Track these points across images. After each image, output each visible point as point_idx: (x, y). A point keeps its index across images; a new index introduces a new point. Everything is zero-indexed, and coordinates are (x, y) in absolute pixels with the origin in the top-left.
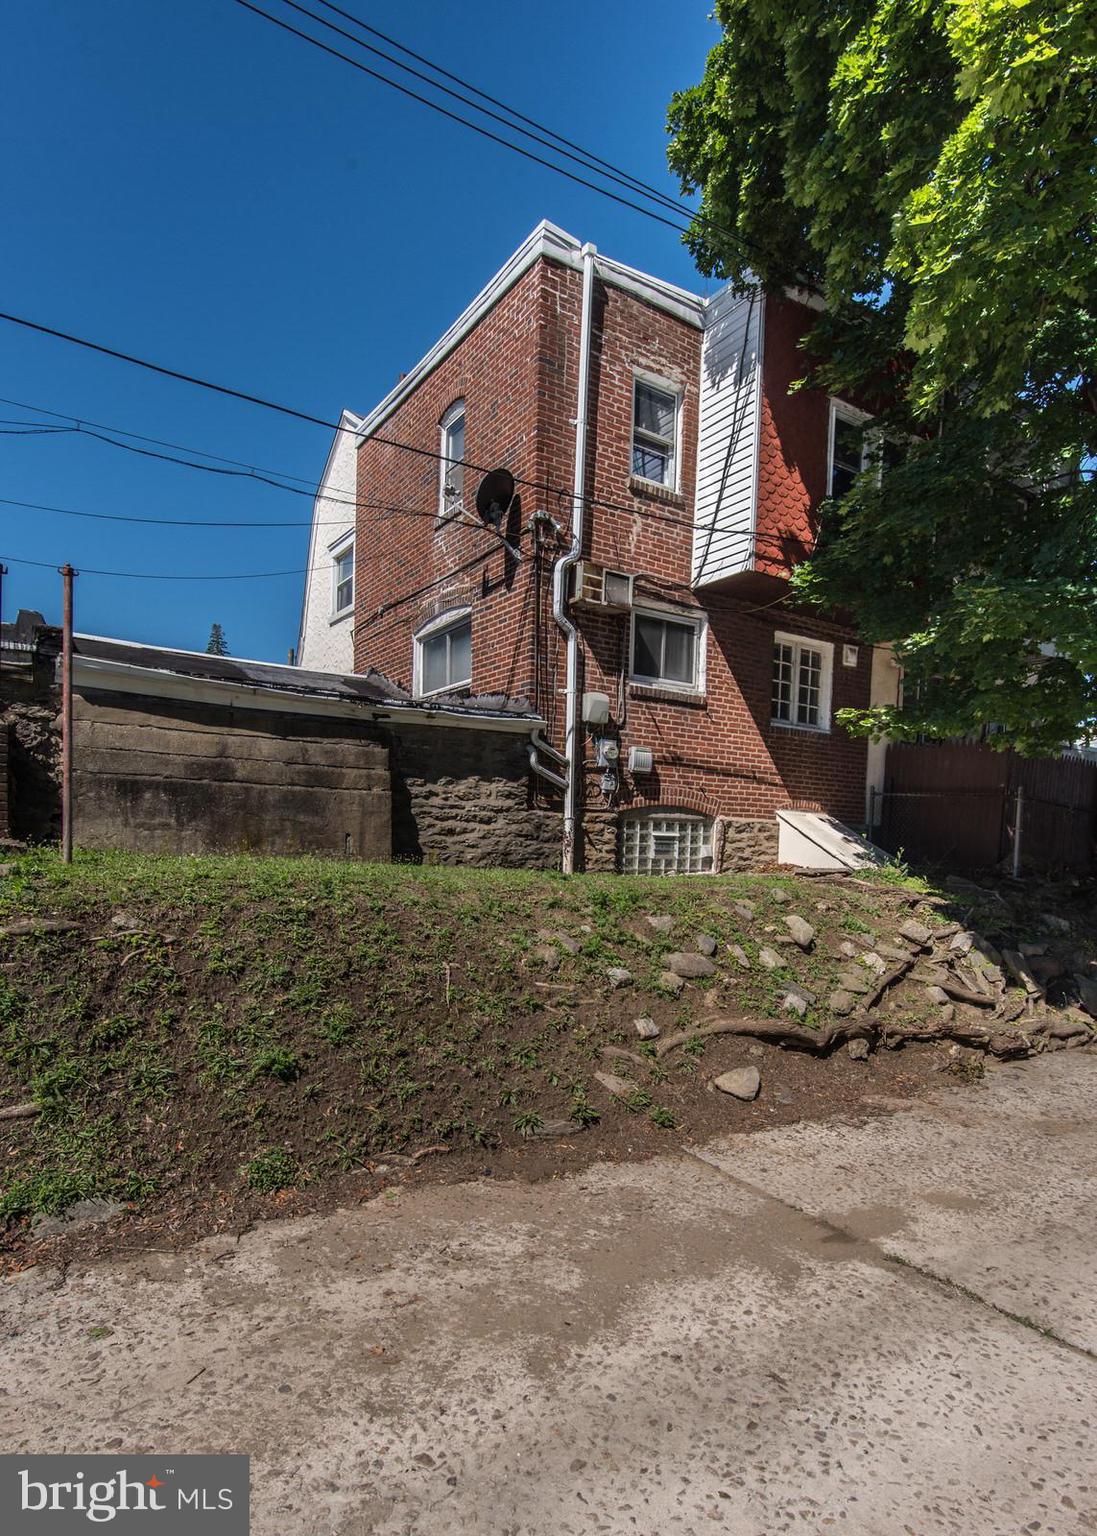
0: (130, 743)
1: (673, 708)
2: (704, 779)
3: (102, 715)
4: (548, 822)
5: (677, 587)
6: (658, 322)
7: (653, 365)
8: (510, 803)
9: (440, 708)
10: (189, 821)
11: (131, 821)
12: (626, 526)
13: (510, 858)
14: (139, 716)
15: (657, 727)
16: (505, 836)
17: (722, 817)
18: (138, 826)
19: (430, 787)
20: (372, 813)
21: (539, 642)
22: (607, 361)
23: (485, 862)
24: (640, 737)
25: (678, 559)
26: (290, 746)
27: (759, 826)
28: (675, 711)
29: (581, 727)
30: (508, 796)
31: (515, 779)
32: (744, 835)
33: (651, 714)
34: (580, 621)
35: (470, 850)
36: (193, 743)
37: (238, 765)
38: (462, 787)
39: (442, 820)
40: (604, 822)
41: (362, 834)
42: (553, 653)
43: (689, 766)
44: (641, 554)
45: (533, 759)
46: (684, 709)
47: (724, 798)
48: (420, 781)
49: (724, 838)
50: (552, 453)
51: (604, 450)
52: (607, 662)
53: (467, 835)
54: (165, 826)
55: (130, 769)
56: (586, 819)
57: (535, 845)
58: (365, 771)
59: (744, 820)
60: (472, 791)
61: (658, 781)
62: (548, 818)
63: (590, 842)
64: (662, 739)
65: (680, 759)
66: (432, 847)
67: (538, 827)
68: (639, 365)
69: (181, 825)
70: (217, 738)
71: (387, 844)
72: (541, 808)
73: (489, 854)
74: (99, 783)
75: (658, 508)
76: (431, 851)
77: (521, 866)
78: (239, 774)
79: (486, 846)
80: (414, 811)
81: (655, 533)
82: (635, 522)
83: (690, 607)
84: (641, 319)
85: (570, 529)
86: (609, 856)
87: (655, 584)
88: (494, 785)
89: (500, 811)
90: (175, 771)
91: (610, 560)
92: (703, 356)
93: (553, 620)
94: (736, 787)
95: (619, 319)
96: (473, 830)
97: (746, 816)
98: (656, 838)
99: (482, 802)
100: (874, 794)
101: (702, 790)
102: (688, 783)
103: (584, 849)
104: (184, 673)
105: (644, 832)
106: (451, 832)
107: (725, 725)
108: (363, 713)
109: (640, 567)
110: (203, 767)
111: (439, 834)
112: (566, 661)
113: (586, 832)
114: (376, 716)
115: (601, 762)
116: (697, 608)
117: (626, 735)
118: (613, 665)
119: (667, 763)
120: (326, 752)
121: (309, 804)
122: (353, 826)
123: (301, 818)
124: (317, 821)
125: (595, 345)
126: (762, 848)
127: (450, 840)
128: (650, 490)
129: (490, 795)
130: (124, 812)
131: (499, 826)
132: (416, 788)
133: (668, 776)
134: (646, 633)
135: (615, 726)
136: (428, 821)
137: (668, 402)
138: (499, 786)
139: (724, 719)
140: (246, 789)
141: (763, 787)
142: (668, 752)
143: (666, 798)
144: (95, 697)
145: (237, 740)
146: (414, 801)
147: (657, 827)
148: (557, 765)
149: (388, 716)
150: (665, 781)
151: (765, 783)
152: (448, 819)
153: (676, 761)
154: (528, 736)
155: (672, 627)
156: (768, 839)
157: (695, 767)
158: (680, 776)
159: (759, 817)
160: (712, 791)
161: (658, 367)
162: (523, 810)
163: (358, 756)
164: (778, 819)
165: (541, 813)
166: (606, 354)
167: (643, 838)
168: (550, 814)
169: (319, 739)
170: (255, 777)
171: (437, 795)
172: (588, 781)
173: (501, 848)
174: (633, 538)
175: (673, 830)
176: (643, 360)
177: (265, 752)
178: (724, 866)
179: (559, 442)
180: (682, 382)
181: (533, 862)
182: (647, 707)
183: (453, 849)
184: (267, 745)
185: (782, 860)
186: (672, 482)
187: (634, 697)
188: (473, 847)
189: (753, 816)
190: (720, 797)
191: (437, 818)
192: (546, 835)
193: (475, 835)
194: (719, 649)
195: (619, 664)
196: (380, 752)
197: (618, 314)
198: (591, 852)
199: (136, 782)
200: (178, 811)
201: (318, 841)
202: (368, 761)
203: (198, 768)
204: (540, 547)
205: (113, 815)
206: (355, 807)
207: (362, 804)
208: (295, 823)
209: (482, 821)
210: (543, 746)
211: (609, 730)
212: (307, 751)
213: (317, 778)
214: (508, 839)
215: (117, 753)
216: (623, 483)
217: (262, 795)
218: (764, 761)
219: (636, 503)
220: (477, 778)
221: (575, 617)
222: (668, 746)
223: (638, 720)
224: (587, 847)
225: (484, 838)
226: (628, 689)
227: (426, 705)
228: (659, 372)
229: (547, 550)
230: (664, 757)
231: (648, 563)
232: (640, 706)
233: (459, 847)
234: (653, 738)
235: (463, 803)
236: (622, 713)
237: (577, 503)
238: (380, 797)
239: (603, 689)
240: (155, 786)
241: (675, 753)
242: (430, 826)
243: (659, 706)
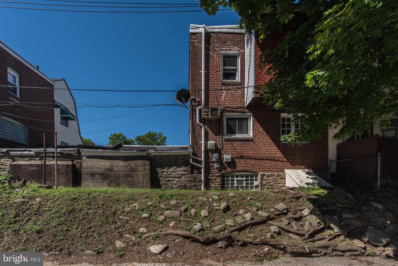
0: (94, 166)
1: (240, 142)
2: (253, 162)
3: (90, 160)
4: (198, 177)
5: (240, 108)
6: (228, 36)
7: (227, 49)
8: (186, 172)
9: (163, 151)
10: (105, 181)
11: (93, 181)
12: (220, 94)
13: (187, 187)
14: (96, 160)
15: (234, 148)
16: (185, 181)
17: (261, 173)
18: (95, 182)
19: (163, 170)
20: (145, 177)
21: (194, 130)
22: (212, 53)
23: (179, 188)
24: (228, 151)
25: (240, 99)
26: (127, 163)
27: (276, 175)
28: (241, 143)
29: (207, 151)
30: (185, 171)
31: (187, 166)
32: (270, 178)
33: (232, 145)
34: (206, 123)
35: (175, 185)
36: (106, 164)
37: (115, 168)
38: (172, 170)
39: (167, 178)
40: (216, 176)
41: (143, 182)
42: (198, 132)
43: (247, 158)
44: (226, 101)
45: (191, 160)
46: (244, 142)
47: (262, 167)
48: (160, 169)
49: (262, 179)
50: (196, 81)
51: (212, 76)
52: (215, 132)
53: (174, 182)
54: (100, 182)
55: (93, 171)
56: (210, 176)
57: (194, 183)
58: (144, 167)
59: (270, 173)
60: (175, 170)
61: (235, 164)
62: (198, 176)
63: (212, 182)
64: (237, 151)
65: (243, 156)
66: (164, 185)
67: (195, 179)
68: (223, 50)
69: (103, 182)
70: (111, 163)
71: (149, 184)
72: (196, 174)
73: (180, 186)
74: (87, 174)
75: (231, 87)
76: (164, 186)
77: (190, 189)
78: (115, 170)
79: (180, 184)
80: (159, 176)
81: (231, 94)
82: (223, 93)
83: (246, 112)
84: (223, 38)
85: (201, 99)
86: (218, 186)
87: (232, 108)
88: (181, 168)
89: (183, 175)
90: (102, 171)
91: (215, 105)
92: (246, 40)
93: (197, 124)
94: (267, 163)
95: (215, 41)
96: (175, 180)
97: (271, 172)
98: (237, 180)
99: (178, 173)
100: (331, 161)
101: (253, 165)
102: (247, 164)
103: (210, 184)
106: (169, 181)
107: (261, 145)
108: (144, 154)
109: (226, 104)
110: (108, 169)
111: (166, 181)
112: (202, 134)
113: (210, 179)
114: (147, 154)
115: (214, 160)
116: (248, 112)
117: (223, 152)
118: (218, 132)
119: (238, 158)
120: (135, 164)
121: (129, 176)
122: (141, 180)
123: (128, 179)
124: (132, 179)
125: (207, 49)
126: (279, 182)
127: (169, 183)
128: (228, 83)
129: (180, 171)
130: (92, 180)
131: (183, 179)
132: (159, 170)
133: (239, 162)
134: (229, 122)
135: (219, 149)
136: (162, 178)
137: (235, 57)
138: (182, 168)
139: (260, 143)
140: (116, 173)
141: (278, 162)
142: (239, 155)
143: (238, 168)
144: (88, 157)
145: (115, 163)
146: (159, 174)
147: (237, 176)
148: (200, 163)
149: (151, 154)
150: (238, 164)
151: (279, 161)
152: (168, 178)
153: (242, 157)
154: (189, 155)
155: (239, 119)
156: (281, 179)
157: (249, 158)
158: (243, 162)
159: (276, 172)
160: (257, 165)
161: (229, 49)
162: (190, 174)
163: (142, 164)
164: (285, 172)
165: (196, 175)
166: (211, 51)
167: (233, 180)
168: (198, 175)
169: (133, 161)
170: (118, 170)
171: (165, 172)
172: (211, 165)
173: (184, 184)
174: (223, 97)
175: (244, 178)
176: (224, 49)
177: (121, 165)
178: (263, 188)
179: (198, 78)
180: (238, 50)
181: (194, 188)
182: (230, 143)
183: (169, 185)
184: (121, 163)
185: (286, 186)
186: (238, 79)
187: (225, 141)
188: (175, 184)
189: (275, 172)
190: (260, 167)
191: (165, 178)
192: (197, 181)
193: (176, 181)
194: (257, 123)
195: (220, 132)
196: (148, 162)
197: (215, 39)
198: (212, 185)
199: (94, 173)
200: (102, 179)
201: (132, 185)
202: (145, 165)
203: (107, 170)
204: (193, 106)
205: (90, 180)
206: (141, 176)
207: (143, 175)
208: (127, 180)
209: (178, 178)
210: (194, 157)
211: (217, 150)
212: (130, 164)
213: (133, 170)
214: (185, 182)
215: (91, 168)
216: (219, 83)
217: (120, 174)
218: (279, 154)
219: (223, 88)
220: (175, 167)
221: (205, 122)
222: (238, 153)
223: (228, 146)
224: (211, 183)
225: (178, 182)
226: (223, 139)
227: (160, 150)
228: (230, 50)
229: (195, 106)
230: (237, 157)
231: (229, 103)
232: (228, 143)
233: (171, 185)
234: (233, 152)
235: (172, 173)
236: (222, 146)
237: (203, 92)
238: (147, 173)
239: (214, 140)
240: (98, 174)
241: (241, 155)
242: (163, 180)
243: (235, 142)
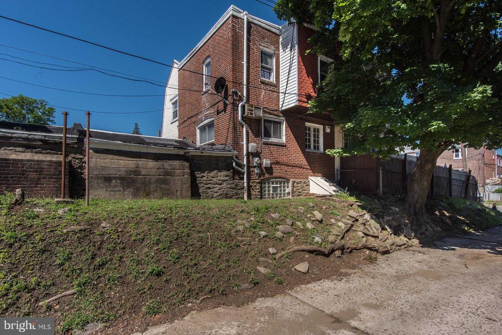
0: (108, 165)
1: (276, 147)
2: (286, 168)
3: (99, 156)
4: (239, 183)
5: (276, 110)
6: (266, 33)
7: (266, 46)
8: (227, 178)
9: (205, 150)
10: (127, 189)
11: (108, 189)
12: (260, 93)
13: (228, 195)
14: (111, 156)
15: (271, 153)
16: (226, 188)
17: (292, 180)
18: (111, 191)
19: (202, 174)
20: (185, 183)
21: (235, 128)
22: (252, 45)
23: (220, 197)
24: (266, 156)
25: (276, 102)
26: (159, 164)
27: (303, 182)
28: (277, 148)
29: (248, 154)
30: (227, 176)
31: (229, 170)
32: (299, 185)
33: (269, 149)
34: (247, 122)
35: (216, 193)
36: (128, 164)
37: (142, 170)
38: (212, 174)
39: (206, 184)
40: (256, 183)
41: (181, 190)
42: (239, 131)
43: (282, 164)
44: (264, 101)
45: (234, 164)
46: (280, 147)
47: (293, 174)
48: (199, 173)
49: (293, 186)
50: (237, 72)
51: (252, 71)
52: (255, 134)
53: (214, 189)
54: (119, 191)
55: (108, 173)
56: (251, 182)
57: (235, 191)
58: (182, 170)
59: (299, 180)
60: (216, 175)
61: (272, 169)
62: (239, 182)
63: (252, 189)
64: (273, 156)
65: (279, 162)
66: (204, 193)
67: (236, 185)
68: (262, 46)
69: (124, 190)
70: (135, 162)
71: (189, 193)
72: (237, 179)
73: (221, 194)
74: (98, 178)
75: (269, 87)
76: (204, 194)
77: (231, 198)
78: (143, 173)
79: (220, 192)
80: (198, 182)
81: (268, 95)
82: (262, 91)
83: (280, 116)
84: (262, 32)
85: (243, 94)
86: (258, 193)
87: (269, 110)
88: (222, 173)
89: (224, 181)
90: (122, 173)
91: (255, 103)
92: (280, 43)
93: (239, 121)
94: (296, 170)
95: (255, 33)
96: (216, 187)
97: (300, 179)
98: (273, 187)
99: (219, 178)
100: (337, 170)
101: (286, 172)
102: (281, 170)
103: (251, 191)
104: (125, 142)
105: (269, 185)
106: (209, 188)
107: (292, 151)
108: (181, 152)
109: (264, 105)
110: (131, 171)
111: (206, 189)
112: (243, 134)
113: (251, 186)
114: (185, 153)
115: (255, 164)
116: (282, 116)
117: (262, 156)
118: (257, 134)
119: (275, 164)
120: (170, 165)
121: (165, 182)
122: (179, 188)
123: (162, 186)
124: (167, 187)
125: (249, 40)
126: (305, 189)
127: (209, 190)
128: (266, 82)
129: (221, 176)
130: (106, 187)
131: (224, 186)
132: (198, 174)
133: (275, 168)
134: (266, 124)
135: (259, 153)
136: (202, 185)
137: (271, 56)
138: (224, 173)
139: (291, 149)
140: (145, 178)
141: (304, 170)
142: (275, 160)
143: (275, 174)
144: (97, 151)
145: (142, 162)
146: (198, 179)
147: (273, 183)
148: (241, 166)
149: (189, 153)
150: (274, 169)
151: (305, 169)
152: (208, 184)
153: (278, 163)
154: (232, 157)
155: (274, 122)
156: (306, 186)
157: (283, 164)
158: (279, 168)
159: (303, 179)
160: (289, 172)
161: (267, 46)
162: (231, 180)
163: (180, 166)
164: (309, 179)
165: (237, 181)
166: (252, 43)
167: (269, 187)
168: (240, 181)
169: (168, 161)
170: (147, 174)
171: (205, 177)
172: (251, 170)
173: (225, 192)
174: (262, 96)
175: (278, 184)
176: (263, 44)
177: (151, 166)
178: (294, 195)
179: (239, 69)
180: (274, 50)
181: (235, 196)
182: (268, 147)
183: (210, 193)
184: (151, 164)
185: (311, 192)
186: (273, 79)
187: (264, 144)
188: (216, 192)
189: (301, 179)
190: (291, 173)
191: (205, 184)
192: (239, 188)
193: (217, 189)
194: (289, 129)
195: (259, 134)
196: (187, 164)
197: (255, 31)
198: (253, 193)
199: (110, 177)
200: (123, 186)
201: (168, 194)
202: (183, 167)
203: (130, 172)
204: (234, 100)
205: (102, 188)
206: (179, 182)
207: (181, 181)
208: (161, 188)
209: (219, 184)
210: (237, 160)
211: (257, 154)
212: (164, 165)
213: (167, 173)
214: (227, 189)
215: (104, 168)
216: (258, 80)
217: (150, 179)
218: (304, 162)
219: (262, 86)
220: (217, 171)
221: (245, 121)
222: (275, 158)
223: (266, 151)
224: (252, 191)
225: (219, 189)
226: (262, 142)
227: (201, 149)
228: (268, 48)
229: (236, 101)
230: (274, 162)
231: (267, 103)
232: (266, 147)
233: (212, 193)
234: (270, 156)
235: (213, 179)
236: (261, 149)
237: (245, 87)
238: (187, 178)
239: (255, 142)
240: (116, 178)
241: (277, 160)
242: (202, 187)
243: (272, 146)
